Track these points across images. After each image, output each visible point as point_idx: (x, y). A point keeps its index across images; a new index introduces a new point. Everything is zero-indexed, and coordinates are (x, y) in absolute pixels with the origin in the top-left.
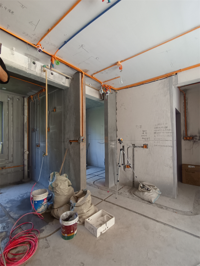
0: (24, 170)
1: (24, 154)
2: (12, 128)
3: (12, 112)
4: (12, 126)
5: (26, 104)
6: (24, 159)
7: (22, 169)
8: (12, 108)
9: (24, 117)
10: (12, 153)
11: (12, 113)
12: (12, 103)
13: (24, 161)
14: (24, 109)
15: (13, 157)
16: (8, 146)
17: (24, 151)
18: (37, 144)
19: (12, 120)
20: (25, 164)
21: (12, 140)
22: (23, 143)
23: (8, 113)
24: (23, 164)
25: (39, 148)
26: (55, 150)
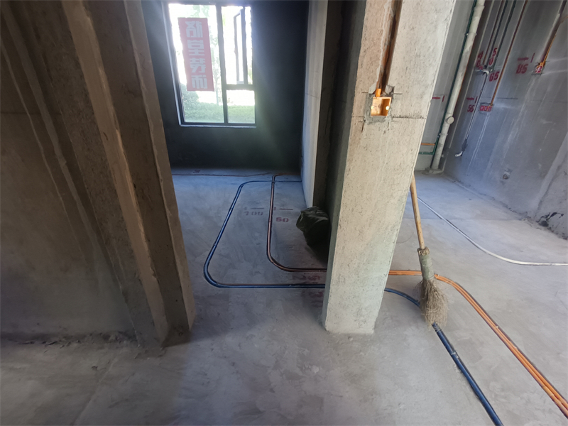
0: (435, 152)
1: (445, 122)
6: (440, 132)
7: (433, 150)
9: (466, 37)
13: (439, 136)
14: (475, 13)
18: (484, 105)
20: (440, 142)
22: (447, 99)
24: (436, 141)
25: (488, 113)
26: (544, 122)
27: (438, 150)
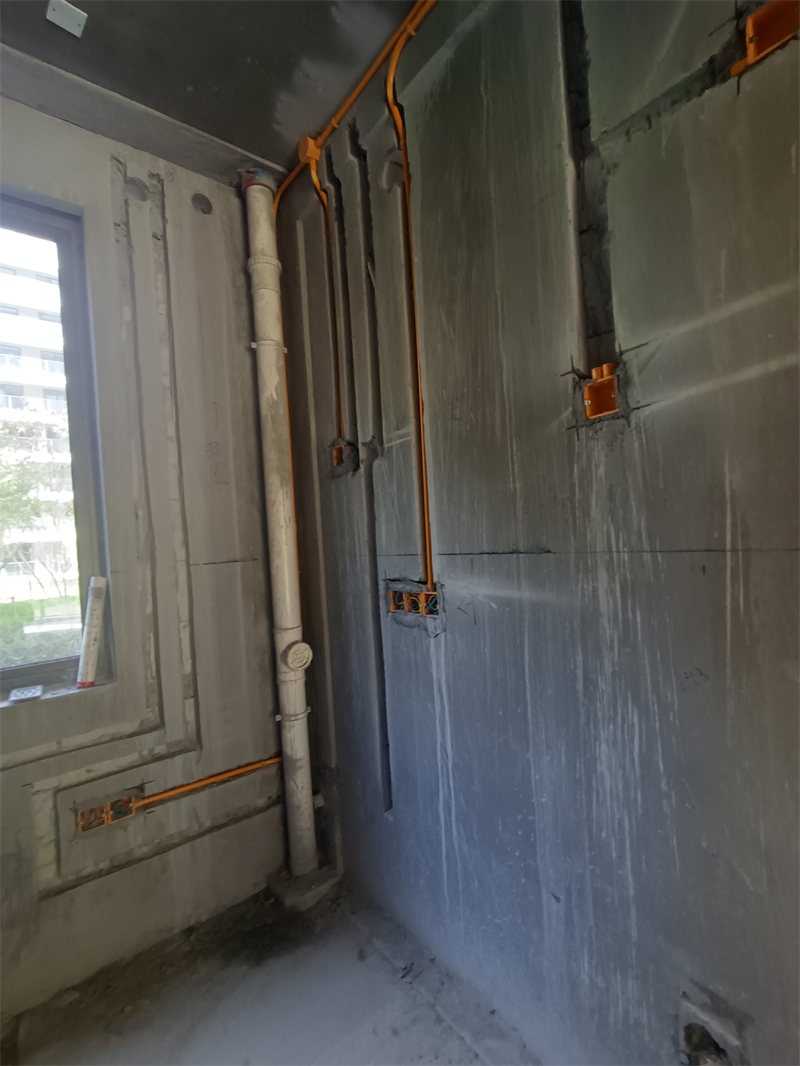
0: (282, 799)
1: (282, 668)
2: (172, 447)
3: (162, 308)
4: (172, 432)
5: (264, 237)
6: (277, 708)
7: (273, 790)
8: (161, 277)
9: (254, 354)
10: (188, 668)
11: (163, 319)
12: (160, 233)
13: (279, 728)
14: (255, 279)
15: (196, 696)
16: (149, 609)
17: (281, 646)
18: (399, 587)
19: (167, 381)
20: (288, 750)
21: (181, 555)
22: (261, 575)
23: (127, 316)
24: (273, 750)
25: (429, 621)
27: (291, 785)
